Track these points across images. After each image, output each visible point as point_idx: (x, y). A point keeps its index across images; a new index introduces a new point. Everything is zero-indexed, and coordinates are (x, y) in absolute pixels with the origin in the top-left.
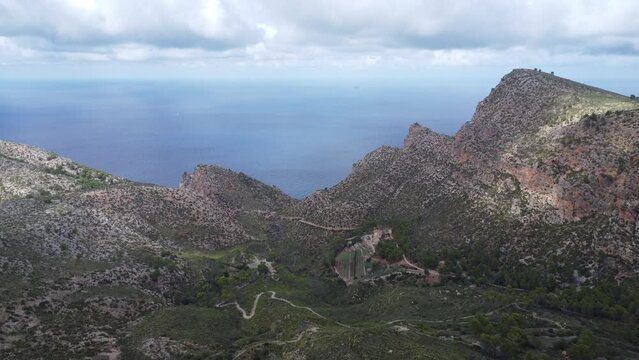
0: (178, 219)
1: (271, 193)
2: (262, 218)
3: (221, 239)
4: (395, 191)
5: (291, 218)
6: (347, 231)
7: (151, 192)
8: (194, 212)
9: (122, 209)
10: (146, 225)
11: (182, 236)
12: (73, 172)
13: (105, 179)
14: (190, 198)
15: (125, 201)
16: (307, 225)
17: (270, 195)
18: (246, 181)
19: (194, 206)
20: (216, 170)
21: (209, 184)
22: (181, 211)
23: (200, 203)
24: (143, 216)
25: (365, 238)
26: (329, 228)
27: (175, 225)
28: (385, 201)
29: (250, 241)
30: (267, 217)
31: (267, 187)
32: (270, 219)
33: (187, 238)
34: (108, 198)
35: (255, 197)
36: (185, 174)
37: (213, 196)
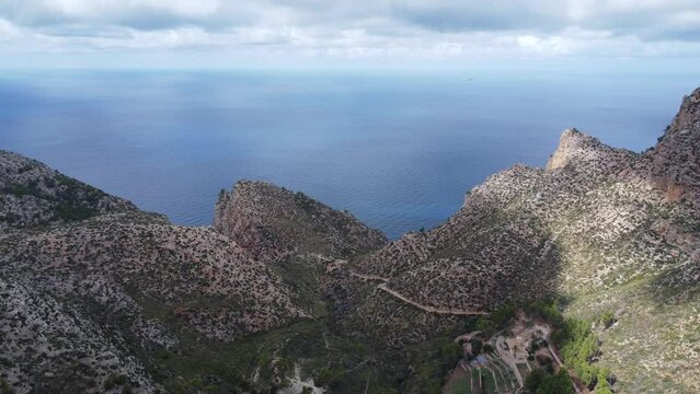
0: (179, 281)
1: (341, 221)
2: (322, 270)
3: (247, 318)
4: (542, 246)
5: (366, 278)
6: (460, 317)
7: (142, 235)
8: (208, 268)
9: (85, 266)
10: (119, 295)
11: (179, 316)
12: (51, 192)
13: (96, 201)
14: (205, 245)
15: (94, 251)
16: (392, 297)
17: (339, 225)
18: (305, 204)
19: (210, 259)
20: (264, 190)
21: (249, 210)
22: (186, 267)
23: (220, 252)
24: (118, 279)
25: (498, 342)
26: (429, 309)
27: (171, 295)
28: (526, 262)
29: (296, 320)
30: (330, 269)
31: (334, 213)
32: (334, 274)
33: (187, 319)
34: (66, 246)
35: (315, 230)
36: (223, 192)
37: (253, 230)
